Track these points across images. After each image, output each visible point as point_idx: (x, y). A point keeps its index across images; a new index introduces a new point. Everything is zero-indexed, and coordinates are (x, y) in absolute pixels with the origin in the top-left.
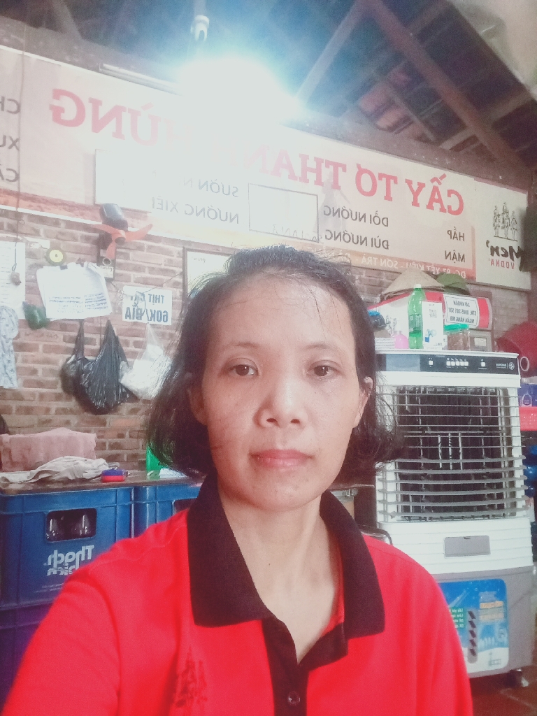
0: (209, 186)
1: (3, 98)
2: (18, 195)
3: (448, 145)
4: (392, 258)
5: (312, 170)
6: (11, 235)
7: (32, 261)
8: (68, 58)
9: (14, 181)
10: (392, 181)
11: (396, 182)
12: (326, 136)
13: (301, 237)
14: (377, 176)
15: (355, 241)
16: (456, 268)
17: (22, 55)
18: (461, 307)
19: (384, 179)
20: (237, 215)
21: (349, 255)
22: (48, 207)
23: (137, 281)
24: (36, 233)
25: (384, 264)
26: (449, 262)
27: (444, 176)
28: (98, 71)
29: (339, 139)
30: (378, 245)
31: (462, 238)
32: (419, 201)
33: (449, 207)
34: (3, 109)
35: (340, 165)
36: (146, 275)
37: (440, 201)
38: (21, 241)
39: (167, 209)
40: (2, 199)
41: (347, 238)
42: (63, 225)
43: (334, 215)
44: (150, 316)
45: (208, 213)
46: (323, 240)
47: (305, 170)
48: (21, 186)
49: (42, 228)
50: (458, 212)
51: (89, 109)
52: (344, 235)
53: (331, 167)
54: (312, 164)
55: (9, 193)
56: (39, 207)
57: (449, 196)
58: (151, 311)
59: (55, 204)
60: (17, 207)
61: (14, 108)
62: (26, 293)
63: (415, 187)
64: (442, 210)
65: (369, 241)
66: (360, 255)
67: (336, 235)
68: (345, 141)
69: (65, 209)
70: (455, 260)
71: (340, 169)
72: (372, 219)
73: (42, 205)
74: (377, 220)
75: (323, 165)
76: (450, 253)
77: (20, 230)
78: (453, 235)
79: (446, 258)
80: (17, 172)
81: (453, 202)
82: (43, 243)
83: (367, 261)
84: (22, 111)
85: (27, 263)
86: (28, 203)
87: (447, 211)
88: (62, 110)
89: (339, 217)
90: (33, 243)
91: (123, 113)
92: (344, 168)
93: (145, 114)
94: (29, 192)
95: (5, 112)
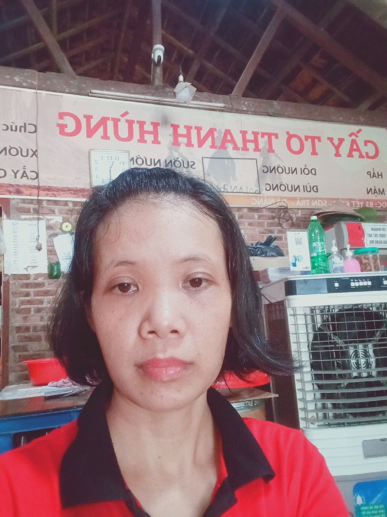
0: (173, 163)
1: (25, 124)
2: (38, 188)
4: (321, 199)
5: (250, 141)
6: (36, 216)
7: (51, 232)
8: (67, 91)
9: (34, 179)
10: (316, 140)
11: (320, 141)
12: (260, 115)
13: (246, 192)
14: (303, 138)
15: (290, 189)
16: (377, 200)
17: (36, 93)
18: (378, 232)
19: (310, 140)
22: (60, 193)
24: (53, 212)
25: (315, 204)
26: (371, 196)
27: (359, 131)
28: (89, 96)
29: (270, 116)
30: (309, 190)
31: (380, 176)
32: (340, 153)
33: (367, 154)
34: (25, 131)
35: (274, 134)
37: (358, 150)
38: (42, 219)
40: (26, 192)
41: (283, 188)
42: (71, 205)
43: (271, 172)
46: (264, 192)
47: (245, 141)
48: (41, 182)
49: (56, 208)
50: (375, 156)
51: (83, 122)
52: (280, 186)
53: (266, 137)
54: (250, 136)
55: (33, 187)
56: (53, 194)
57: (366, 145)
59: (64, 191)
60: (38, 196)
61: (33, 129)
62: (48, 255)
63: (336, 142)
64: (361, 156)
65: (301, 188)
66: (295, 199)
67: (274, 187)
68: (275, 116)
69: (71, 194)
70: (376, 194)
71: (273, 137)
72: (302, 171)
73: (55, 193)
74: (306, 171)
76: (371, 189)
77: (41, 211)
78: (372, 175)
79: (368, 193)
80: (37, 172)
81: (370, 149)
82: (58, 219)
83: (301, 203)
84: (38, 131)
85: (47, 233)
86: (46, 192)
87: (365, 157)
88: (66, 126)
89: (275, 173)
90: (51, 219)
91: (108, 121)
92: (276, 136)
93: (123, 120)
94: (46, 185)
95: (27, 133)
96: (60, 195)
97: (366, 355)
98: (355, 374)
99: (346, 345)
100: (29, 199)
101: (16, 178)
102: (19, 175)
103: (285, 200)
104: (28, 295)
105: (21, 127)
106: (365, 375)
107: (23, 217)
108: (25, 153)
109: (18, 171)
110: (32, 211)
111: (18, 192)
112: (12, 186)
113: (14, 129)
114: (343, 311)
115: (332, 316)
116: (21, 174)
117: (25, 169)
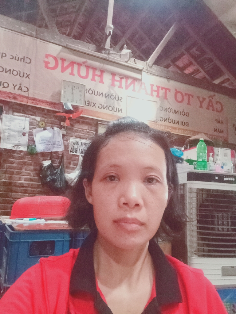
0: (110, 96)
1: (24, 57)
2: (27, 98)
3: (217, 82)
4: (189, 130)
5: (155, 91)
6: (24, 115)
7: (31, 127)
8: (52, 42)
9: (27, 92)
10: (191, 97)
11: (193, 97)
14: (184, 95)
15: (174, 122)
16: (219, 136)
19: (187, 96)
20: (121, 109)
21: (170, 129)
23: (76, 137)
24: (35, 114)
25: (186, 133)
26: (216, 133)
27: (215, 95)
30: (184, 124)
31: (222, 123)
32: (203, 106)
33: (217, 109)
34: (24, 61)
35: (168, 89)
36: (80, 134)
37: (212, 106)
38: (27, 117)
39: (91, 106)
40: (19, 99)
41: (170, 121)
42: (46, 111)
43: (164, 111)
44: (81, 152)
45: (109, 108)
46: (159, 122)
47: (152, 90)
48: (30, 94)
49: (37, 112)
50: (221, 111)
51: (60, 63)
52: (168, 119)
53: (164, 90)
54: (155, 88)
55: (25, 97)
56: (36, 103)
57: (216, 104)
58: (82, 149)
59: (43, 102)
60: (27, 103)
61: (28, 61)
62: (29, 140)
63: (201, 99)
65: (180, 123)
66: (175, 128)
67: (165, 120)
70: (219, 132)
71: (168, 91)
72: (181, 113)
73: (38, 102)
74: (183, 113)
75: (160, 89)
76: (216, 129)
78: (218, 121)
79: (215, 131)
80: (28, 88)
81: (218, 107)
82: (37, 119)
83: (179, 131)
84: (32, 62)
86: (31, 101)
87: (215, 110)
88: (49, 63)
89: (167, 112)
90: (33, 119)
91: (75, 64)
92: (169, 90)
94: (32, 96)
95: (25, 63)
96: (41, 104)
101: (14, 89)
102: (17, 88)
105: (21, 59)
107: (16, 114)
108: (22, 75)
109: (16, 85)
111: (15, 98)
112: (11, 93)
113: (17, 59)
116: (18, 88)
117: (20, 85)
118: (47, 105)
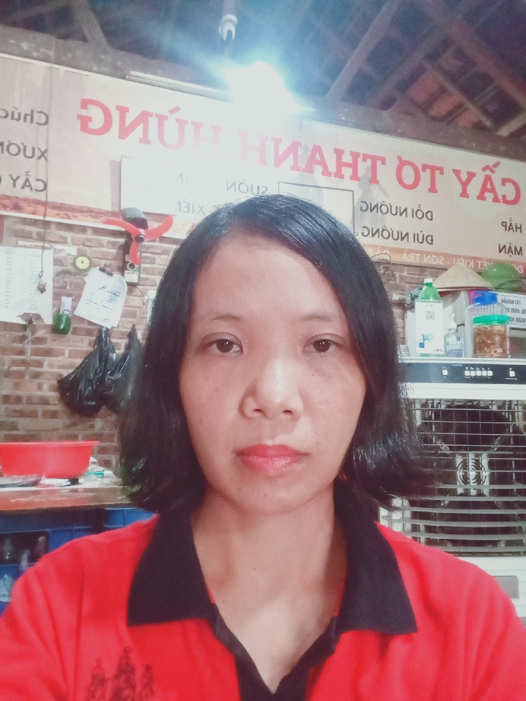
0: (237, 187)
1: (32, 111)
2: (45, 204)
3: (504, 131)
4: (435, 254)
5: (347, 165)
6: (41, 244)
7: (59, 268)
8: (95, 69)
9: (41, 191)
10: (437, 172)
11: (442, 173)
14: (420, 170)
15: (395, 237)
17: (51, 68)
18: (510, 306)
19: (428, 171)
22: (75, 215)
24: (64, 241)
25: (427, 261)
26: (504, 257)
27: (497, 164)
28: (123, 78)
29: (378, 132)
30: (421, 240)
31: (518, 230)
32: (468, 193)
33: (504, 197)
34: (32, 121)
35: (379, 158)
37: (493, 190)
38: (49, 249)
39: (193, 213)
40: (31, 209)
41: (386, 234)
42: (90, 231)
43: (372, 210)
47: (340, 164)
48: (48, 197)
49: (69, 235)
50: (515, 201)
51: (116, 116)
52: (383, 231)
53: (369, 161)
54: (347, 158)
55: (37, 202)
56: (66, 214)
57: (503, 185)
59: (82, 212)
60: (45, 216)
61: (43, 119)
62: (54, 299)
63: (464, 177)
64: (496, 200)
65: (411, 237)
66: (400, 251)
67: (374, 232)
68: (384, 133)
69: (90, 215)
70: (510, 253)
72: (415, 214)
73: (70, 213)
74: (419, 212)
77: (47, 238)
78: (508, 226)
79: (500, 251)
80: (45, 180)
81: (509, 191)
82: (70, 251)
83: (409, 258)
84: (50, 122)
85: (54, 270)
86: (56, 212)
87: (501, 201)
88: (90, 119)
89: (377, 212)
90: (61, 251)
91: (150, 119)
92: (383, 161)
93: (172, 118)
94: (56, 201)
95: (34, 124)
96: (76, 217)
97: (478, 466)
98: (460, 491)
99: (452, 452)
100: (31, 219)
101: (14, 186)
102: (20, 183)
103: (388, 252)
104: (21, 352)
105: (26, 115)
106: (473, 492)
107: (21, 243)
108: (29, 153)
109: (18, 178)
110: (34, 235)
111: (17, 208)
112: (8, 197)
113: (16, 116)
114: (452, 408)
115: (437, 413)
116: (23, 183)
117: (27, 176)
118: (90, 218)
